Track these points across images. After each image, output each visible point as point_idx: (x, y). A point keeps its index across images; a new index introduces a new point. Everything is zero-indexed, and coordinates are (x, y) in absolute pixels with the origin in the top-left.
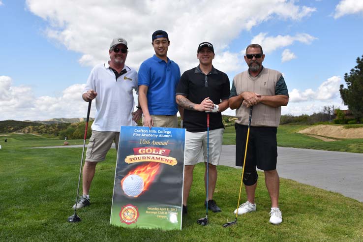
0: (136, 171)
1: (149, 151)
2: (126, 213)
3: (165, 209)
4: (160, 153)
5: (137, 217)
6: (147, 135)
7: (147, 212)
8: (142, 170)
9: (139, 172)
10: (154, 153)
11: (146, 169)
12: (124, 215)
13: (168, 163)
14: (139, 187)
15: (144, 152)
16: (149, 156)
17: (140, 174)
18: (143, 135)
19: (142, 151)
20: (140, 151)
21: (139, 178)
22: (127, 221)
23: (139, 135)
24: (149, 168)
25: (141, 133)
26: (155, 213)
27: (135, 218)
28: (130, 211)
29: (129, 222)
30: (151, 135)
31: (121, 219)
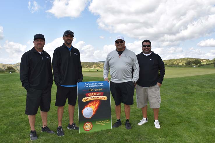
0: (89, 105)
1: (93, 94)
2: (86, 126)
3: (104, 121)
4: (99, 95)
5: (92, 127)
6: (92, 86)
7: (96, 124)
8: (91, 104)
9: (90, 106)
10: (96, 95)
11: (93, 103)
12: (86, 127)
13: (103, 99)
14: (91, 113)
15: (91, 95)
16: (94, 97)
17: (91, 107)
18: (89, 86)
19: (90, 95)
20: (89, 95)
21: (91, 108)
22: (87, 130)
23: (88, 86)
24: (94, 103)
25: (88, 85)
26: (100, 124)
27: (91, 128)
28: (88, 125)
29: (88, 130)
30: (93, 86)
31: (85, 129)
